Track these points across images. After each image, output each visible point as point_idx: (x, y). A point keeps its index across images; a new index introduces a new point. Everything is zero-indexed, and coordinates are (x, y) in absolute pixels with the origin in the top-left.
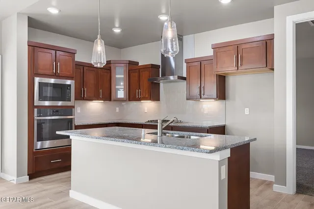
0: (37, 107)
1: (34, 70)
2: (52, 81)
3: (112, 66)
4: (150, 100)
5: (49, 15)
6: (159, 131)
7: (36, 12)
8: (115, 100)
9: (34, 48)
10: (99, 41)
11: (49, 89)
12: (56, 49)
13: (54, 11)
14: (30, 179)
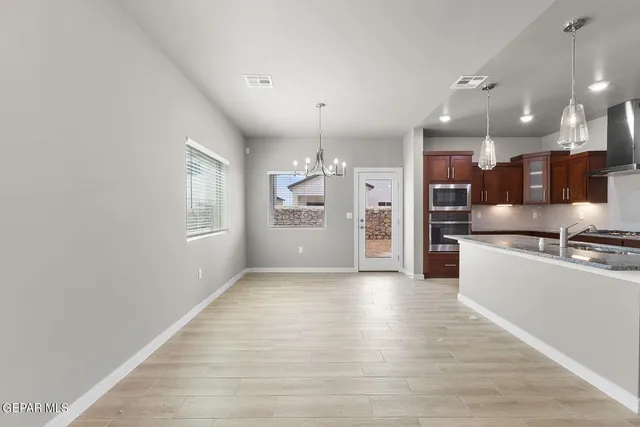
0: (431, 212)
1: (429, 178)
2: (452, 186)
3: (525, 161)
4: (587, 200)
5: (441, 124)
6: (561, 241)
7: (429, 123)
8: (528, 204)
9: (429, 158)
10: (487, 142)
11: (452, 194)
12: (451, 154)
13: (445, 119)
14: (425, 278)
